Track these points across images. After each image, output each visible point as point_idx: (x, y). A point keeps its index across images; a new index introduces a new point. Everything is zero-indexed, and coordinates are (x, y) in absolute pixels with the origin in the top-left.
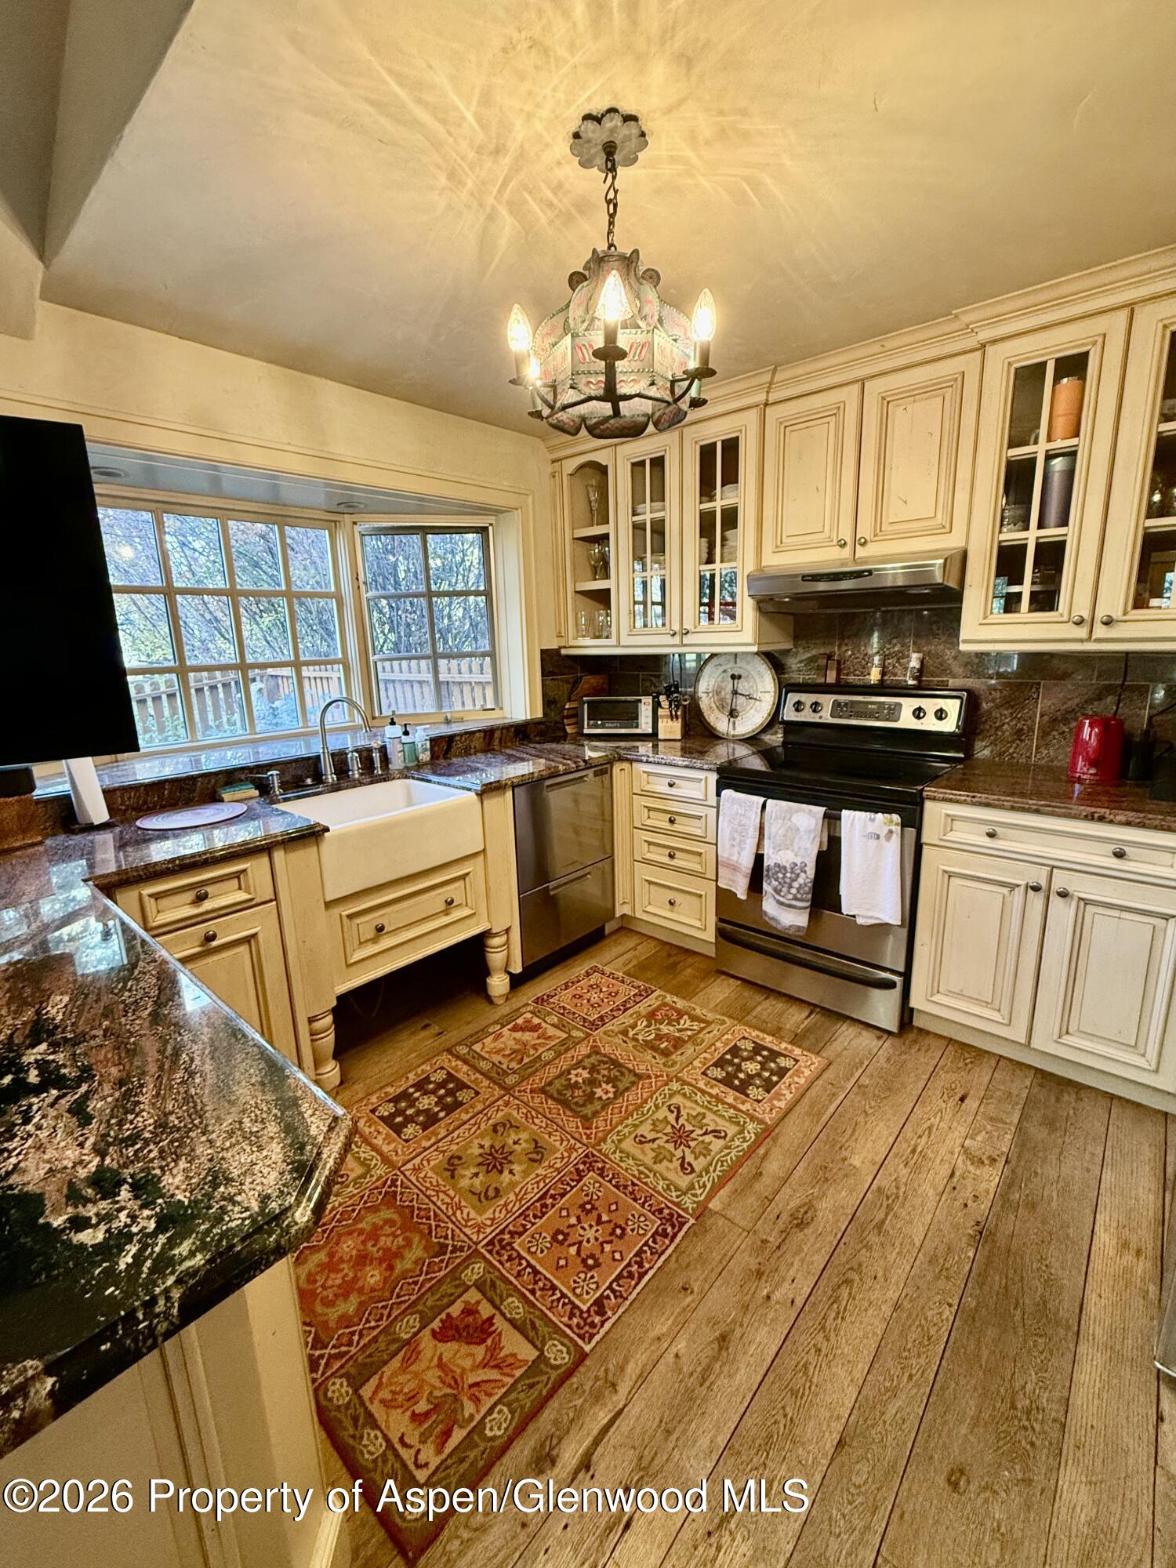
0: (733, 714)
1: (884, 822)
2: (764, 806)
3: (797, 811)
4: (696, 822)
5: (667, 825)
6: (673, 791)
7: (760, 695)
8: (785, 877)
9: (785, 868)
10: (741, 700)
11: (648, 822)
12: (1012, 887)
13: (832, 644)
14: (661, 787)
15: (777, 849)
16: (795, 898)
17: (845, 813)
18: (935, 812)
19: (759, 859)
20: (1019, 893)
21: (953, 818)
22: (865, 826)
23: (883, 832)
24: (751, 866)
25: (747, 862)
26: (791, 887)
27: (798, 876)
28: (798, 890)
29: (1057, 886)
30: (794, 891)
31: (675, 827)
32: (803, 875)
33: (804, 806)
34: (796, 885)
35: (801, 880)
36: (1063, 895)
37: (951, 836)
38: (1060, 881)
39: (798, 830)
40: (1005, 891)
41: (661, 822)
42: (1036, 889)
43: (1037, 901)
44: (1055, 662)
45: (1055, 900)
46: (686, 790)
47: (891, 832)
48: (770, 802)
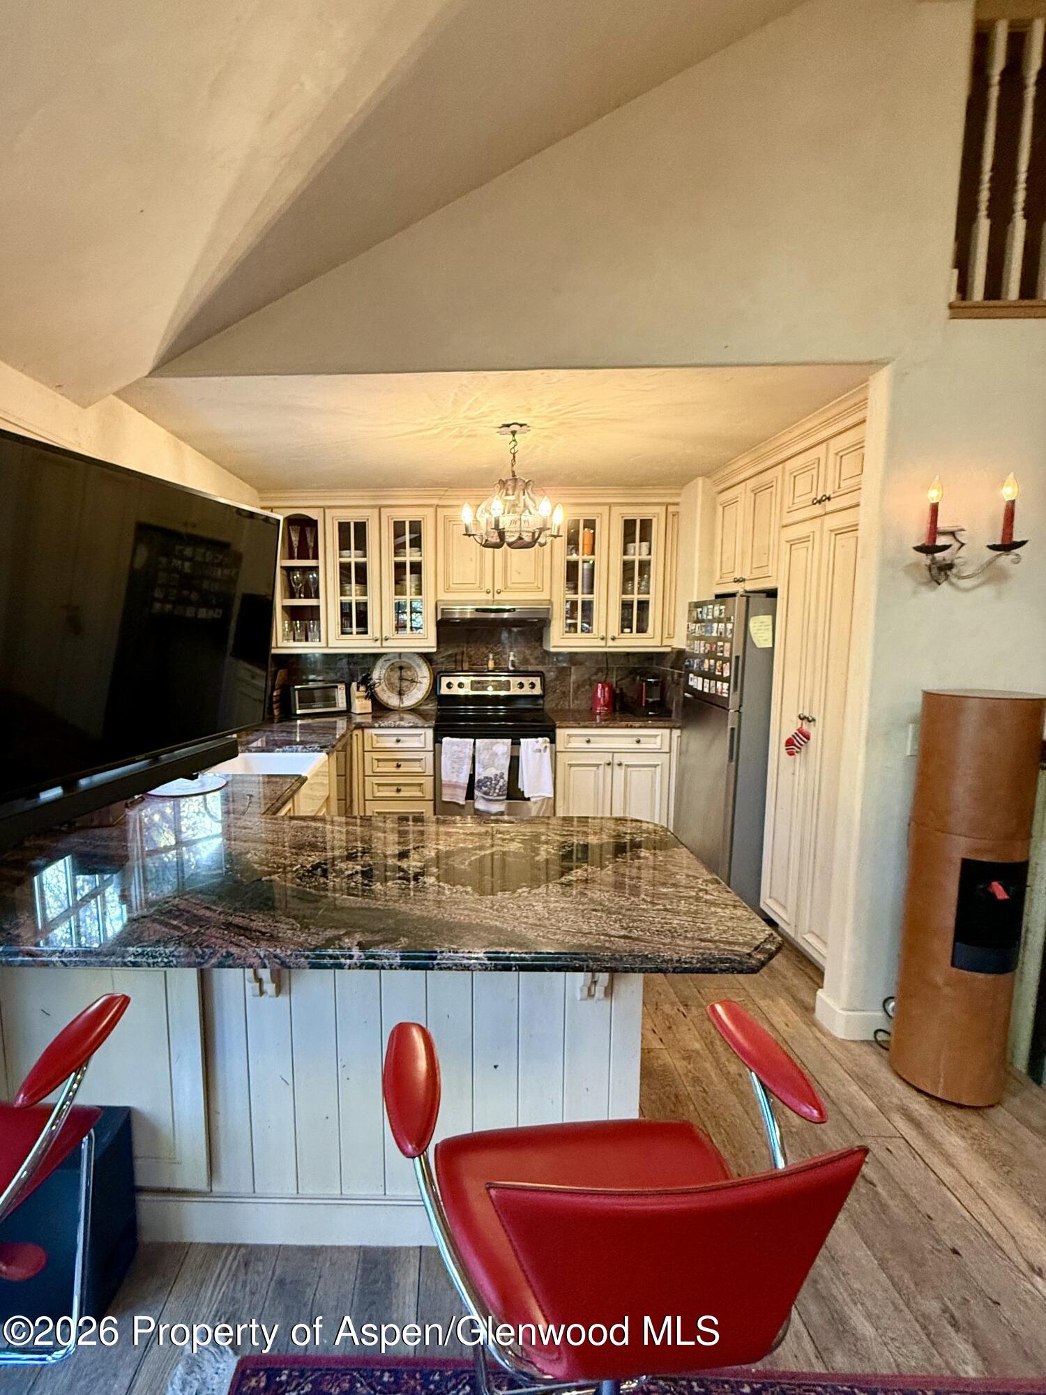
0: (401, 693)
1: (542, 742)
2: (474, 744)
3: (498, 743)
4: (417, 764)
5: (394, 770)
6: (400, 745)
7: (419, 679)
8: (491, 784)
9: (491, 778)
10: (405, 684)
11: (378, 770)
12: (598, 766)
13: (463, 647)
14: (390, 743)
15: (485, 767)
16: (498, 795)
17: (522, 740)
18: (560, 733)
19: (472, 777)
20: (601, 768)
21: (570, 736)
22: (534, 745)
23: (542, 748)
24: (467, 781)
25: (464, 780)
26: (495, 789)
27: (499, 781)
28: (500, 790)
29: (616, 761)
30: (497, 791)
31: (401, 769)
32: (502, 780)
33: (499, 740)
34: (498, 787)
35: (501, 784)
36: (620, 765)
37: (570, 745)
38: (618, 758)
39: (496, 754)
40: (595, 768)
41: (390, 768)
42: (609, 764)
43: (609, 769)
44: (577, 657)
45: (616, 768)
46: (408, 743)
47: (546, 747)
48: (477, 740)
